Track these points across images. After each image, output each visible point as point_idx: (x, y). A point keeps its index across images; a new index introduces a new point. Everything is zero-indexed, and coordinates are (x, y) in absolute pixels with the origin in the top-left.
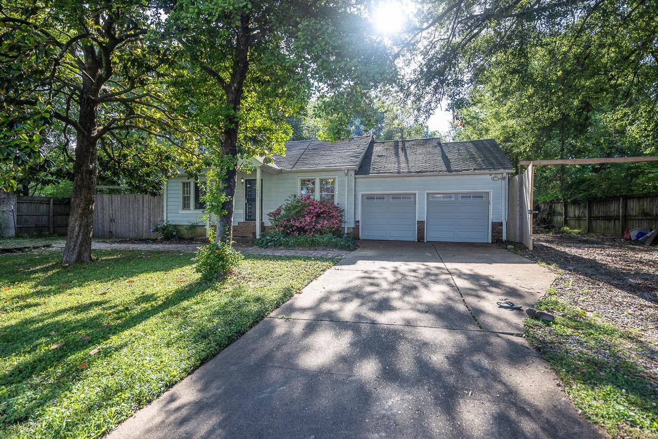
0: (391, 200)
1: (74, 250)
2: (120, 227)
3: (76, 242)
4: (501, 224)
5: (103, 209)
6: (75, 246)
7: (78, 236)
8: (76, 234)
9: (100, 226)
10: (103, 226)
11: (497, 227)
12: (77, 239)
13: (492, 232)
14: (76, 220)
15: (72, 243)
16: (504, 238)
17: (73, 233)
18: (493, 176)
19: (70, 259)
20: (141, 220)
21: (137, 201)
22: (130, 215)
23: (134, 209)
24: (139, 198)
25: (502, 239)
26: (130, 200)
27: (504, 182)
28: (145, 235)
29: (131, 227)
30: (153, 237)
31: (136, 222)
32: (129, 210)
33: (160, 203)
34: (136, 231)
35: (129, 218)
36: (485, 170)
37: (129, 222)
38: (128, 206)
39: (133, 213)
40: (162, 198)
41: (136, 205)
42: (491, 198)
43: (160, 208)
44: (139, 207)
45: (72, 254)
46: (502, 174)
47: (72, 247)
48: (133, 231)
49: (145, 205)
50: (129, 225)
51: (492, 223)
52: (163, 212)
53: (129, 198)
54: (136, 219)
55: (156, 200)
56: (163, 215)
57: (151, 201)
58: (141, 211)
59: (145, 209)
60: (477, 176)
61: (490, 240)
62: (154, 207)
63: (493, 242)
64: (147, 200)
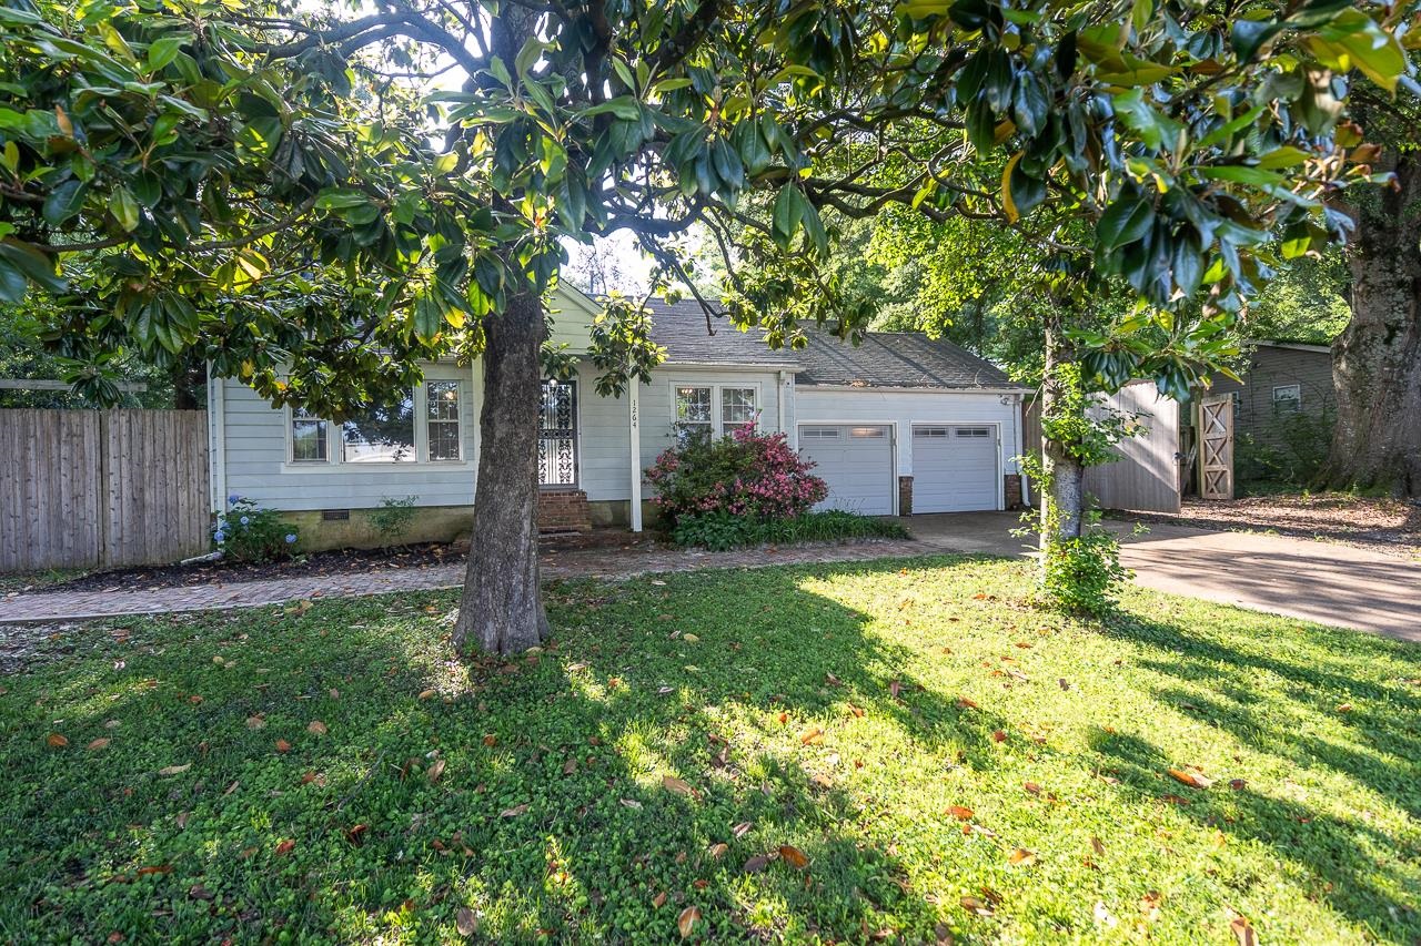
3: (527, 571)
4: (1019, 478)
6: (526, 585)
7: (529, 550)
8: (524, 542)
11: (1012, 483)
12: (529, 561)
13: (1006, 493)
14: (523, 498)
15: (520, 577)
16: (1026, 501)
18: (1003, 398)
19: (522, 631)
20: (91, 502)
21: (71, 434)
22: (32, 486)
23: (50, 466)
24: (82, 425)
25: (1022, 502)
26: (28, 431)
27: (1018, 409)
28: (116, 556)
29: (40, 529)
30: (154, 558)
31: (65, 509)
32: (25, 467)
33: (189, 443)
34: (66, 545)
35: (26, 498)
36: (995, 386)
37: (25, 511)
38: (17, 453)
39: (48, 480)
40: (200, 427)
41: (65, 451)
42: (1002, 435)
43: (188, 458)
44: (83, 457)
45: (524, 612)
46: (1017, 395)
47: (521, 587)
48: (48, 545)
49: (112, 449)
50: (27, 525)
51: (1006, 476)
52: (207, 470)
53: (25, 424)
54: (65, 499)
55: (170, 433)
56: (206, 482)
57: (142, 434)
58: (93, 471)
59: (113, 464)
60: (983, 397)
61: (1002, 506)
62: (159, 456)
63: (1010, 508)
64: (124, 431)
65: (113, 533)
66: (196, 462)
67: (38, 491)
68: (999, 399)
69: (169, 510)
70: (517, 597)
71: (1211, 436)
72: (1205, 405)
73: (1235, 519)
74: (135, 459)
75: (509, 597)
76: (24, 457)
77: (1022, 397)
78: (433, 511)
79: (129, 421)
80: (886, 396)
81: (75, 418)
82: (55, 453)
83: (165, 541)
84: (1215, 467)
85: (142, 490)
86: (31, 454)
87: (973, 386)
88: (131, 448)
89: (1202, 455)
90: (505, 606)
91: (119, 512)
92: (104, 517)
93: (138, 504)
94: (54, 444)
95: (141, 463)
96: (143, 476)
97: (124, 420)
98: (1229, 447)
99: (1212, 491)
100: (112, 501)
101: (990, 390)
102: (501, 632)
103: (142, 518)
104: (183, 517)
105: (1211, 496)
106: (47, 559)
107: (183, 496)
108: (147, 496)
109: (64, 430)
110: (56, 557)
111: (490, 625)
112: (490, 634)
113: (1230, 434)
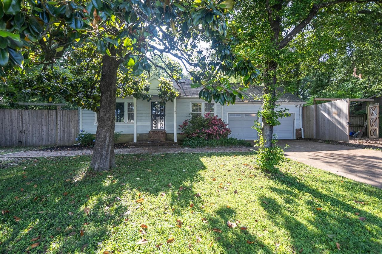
0: (244, 117)
1: (106, 157)
2: (31, 137)
3: (107, 151)
4: (301, 130)
5: (11, 121)
6: (107, 154)
7: (108, 145)
8: (107, 143)
9: (8, 137)
10: (11, 137)
11: (298, 131)
12: (108, 148)
13: (296, 134)
14: (107, 132)
15: (104, 152)
16: (303, 137)
17: (105, 143)
18: (296, 105)
19: (104, 166)
20: (54, 131)
21: (51, 115)
22: (43, 127)
23: (46, 122)
24: (53, 113)
25: (301, 137)
26: (42, 115)
27: (301, 108)
28: (59, 143)
29: (44, 137)
30: (67, 144)
31: (49, 132)
32: (42, 123)
33: (74, 118)
34: (49, 140)
35: (42, 130)
36: (293, 101)
37: (41, 133)
38: (40, 119)
39: (46, 126)
40: (77, 114)
41: (49, 119)
42: (295, 116)
43: (74, 121)
44: (53, 121)
45: (105, 161)
46: (301, 104)
47: (105, 155)
48: (46, 140)
49: (59, 119)
50: (42, 136)
51: (296, 129)
52: (78, 124)
53: (42, 113)
54: (49, 130)
55: (71, 115)
56: (78, 127)
57: (65, 115)
58: (55, 124)
59: (59, 122)
60: (288, 105)
61: (295, 138)
62: (68, 120)
63: (297, 139)
64: (61, 115)
65: (59, 138)
66: (76, 122)
67: (44, 128)
68: (294, 106)
69: (70, 133)
70: (104, 157)
71: (372, 117)
72: (370, 107)
73: (372, 145)
74: (64, 121)
75: (102, 157)
76: (41, 120)
77: (302, 105)
78: (129, 135)
79: (62, 113)
80: (255, 105)
81: (52, 112)
82: (47, 119)
83: (69, 140)
84: (373, 127)
85: (65, 128)
86: (43, 120)
87: (285, 101)
88: (63, 118)
89: (369, 123)
90: (101, 159)
91: (60, 133)
92: (57, 134)
93: (64, 132)
94: (47, 118)
95: (65, 122)
96: (65, 125)
97: (61, 112)
98: (378, 121)
99: (372, 135)
100: (59, 131)
101: (290, 103)
102: (99, 166)
103: (65, 134)
104: (73, 135)
105: (371, 137)
106: (46, 143)
107: (73, 130)
108: (66, 130)
109: (49, 114)
110: (48, 143)
111: (97, 164)
112: (96, 166)
113: (378, 116)
